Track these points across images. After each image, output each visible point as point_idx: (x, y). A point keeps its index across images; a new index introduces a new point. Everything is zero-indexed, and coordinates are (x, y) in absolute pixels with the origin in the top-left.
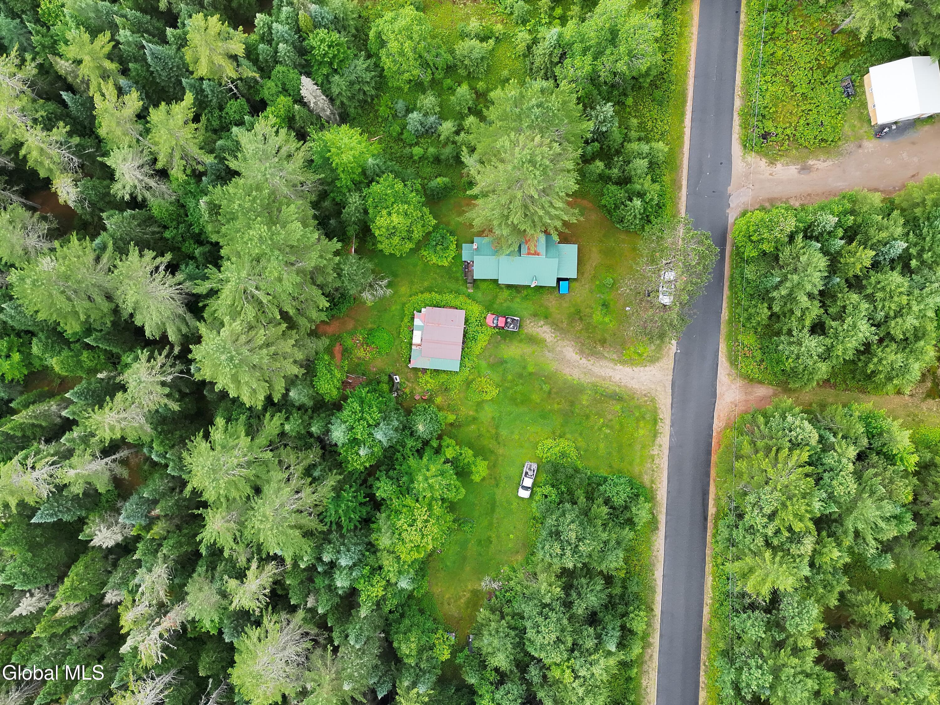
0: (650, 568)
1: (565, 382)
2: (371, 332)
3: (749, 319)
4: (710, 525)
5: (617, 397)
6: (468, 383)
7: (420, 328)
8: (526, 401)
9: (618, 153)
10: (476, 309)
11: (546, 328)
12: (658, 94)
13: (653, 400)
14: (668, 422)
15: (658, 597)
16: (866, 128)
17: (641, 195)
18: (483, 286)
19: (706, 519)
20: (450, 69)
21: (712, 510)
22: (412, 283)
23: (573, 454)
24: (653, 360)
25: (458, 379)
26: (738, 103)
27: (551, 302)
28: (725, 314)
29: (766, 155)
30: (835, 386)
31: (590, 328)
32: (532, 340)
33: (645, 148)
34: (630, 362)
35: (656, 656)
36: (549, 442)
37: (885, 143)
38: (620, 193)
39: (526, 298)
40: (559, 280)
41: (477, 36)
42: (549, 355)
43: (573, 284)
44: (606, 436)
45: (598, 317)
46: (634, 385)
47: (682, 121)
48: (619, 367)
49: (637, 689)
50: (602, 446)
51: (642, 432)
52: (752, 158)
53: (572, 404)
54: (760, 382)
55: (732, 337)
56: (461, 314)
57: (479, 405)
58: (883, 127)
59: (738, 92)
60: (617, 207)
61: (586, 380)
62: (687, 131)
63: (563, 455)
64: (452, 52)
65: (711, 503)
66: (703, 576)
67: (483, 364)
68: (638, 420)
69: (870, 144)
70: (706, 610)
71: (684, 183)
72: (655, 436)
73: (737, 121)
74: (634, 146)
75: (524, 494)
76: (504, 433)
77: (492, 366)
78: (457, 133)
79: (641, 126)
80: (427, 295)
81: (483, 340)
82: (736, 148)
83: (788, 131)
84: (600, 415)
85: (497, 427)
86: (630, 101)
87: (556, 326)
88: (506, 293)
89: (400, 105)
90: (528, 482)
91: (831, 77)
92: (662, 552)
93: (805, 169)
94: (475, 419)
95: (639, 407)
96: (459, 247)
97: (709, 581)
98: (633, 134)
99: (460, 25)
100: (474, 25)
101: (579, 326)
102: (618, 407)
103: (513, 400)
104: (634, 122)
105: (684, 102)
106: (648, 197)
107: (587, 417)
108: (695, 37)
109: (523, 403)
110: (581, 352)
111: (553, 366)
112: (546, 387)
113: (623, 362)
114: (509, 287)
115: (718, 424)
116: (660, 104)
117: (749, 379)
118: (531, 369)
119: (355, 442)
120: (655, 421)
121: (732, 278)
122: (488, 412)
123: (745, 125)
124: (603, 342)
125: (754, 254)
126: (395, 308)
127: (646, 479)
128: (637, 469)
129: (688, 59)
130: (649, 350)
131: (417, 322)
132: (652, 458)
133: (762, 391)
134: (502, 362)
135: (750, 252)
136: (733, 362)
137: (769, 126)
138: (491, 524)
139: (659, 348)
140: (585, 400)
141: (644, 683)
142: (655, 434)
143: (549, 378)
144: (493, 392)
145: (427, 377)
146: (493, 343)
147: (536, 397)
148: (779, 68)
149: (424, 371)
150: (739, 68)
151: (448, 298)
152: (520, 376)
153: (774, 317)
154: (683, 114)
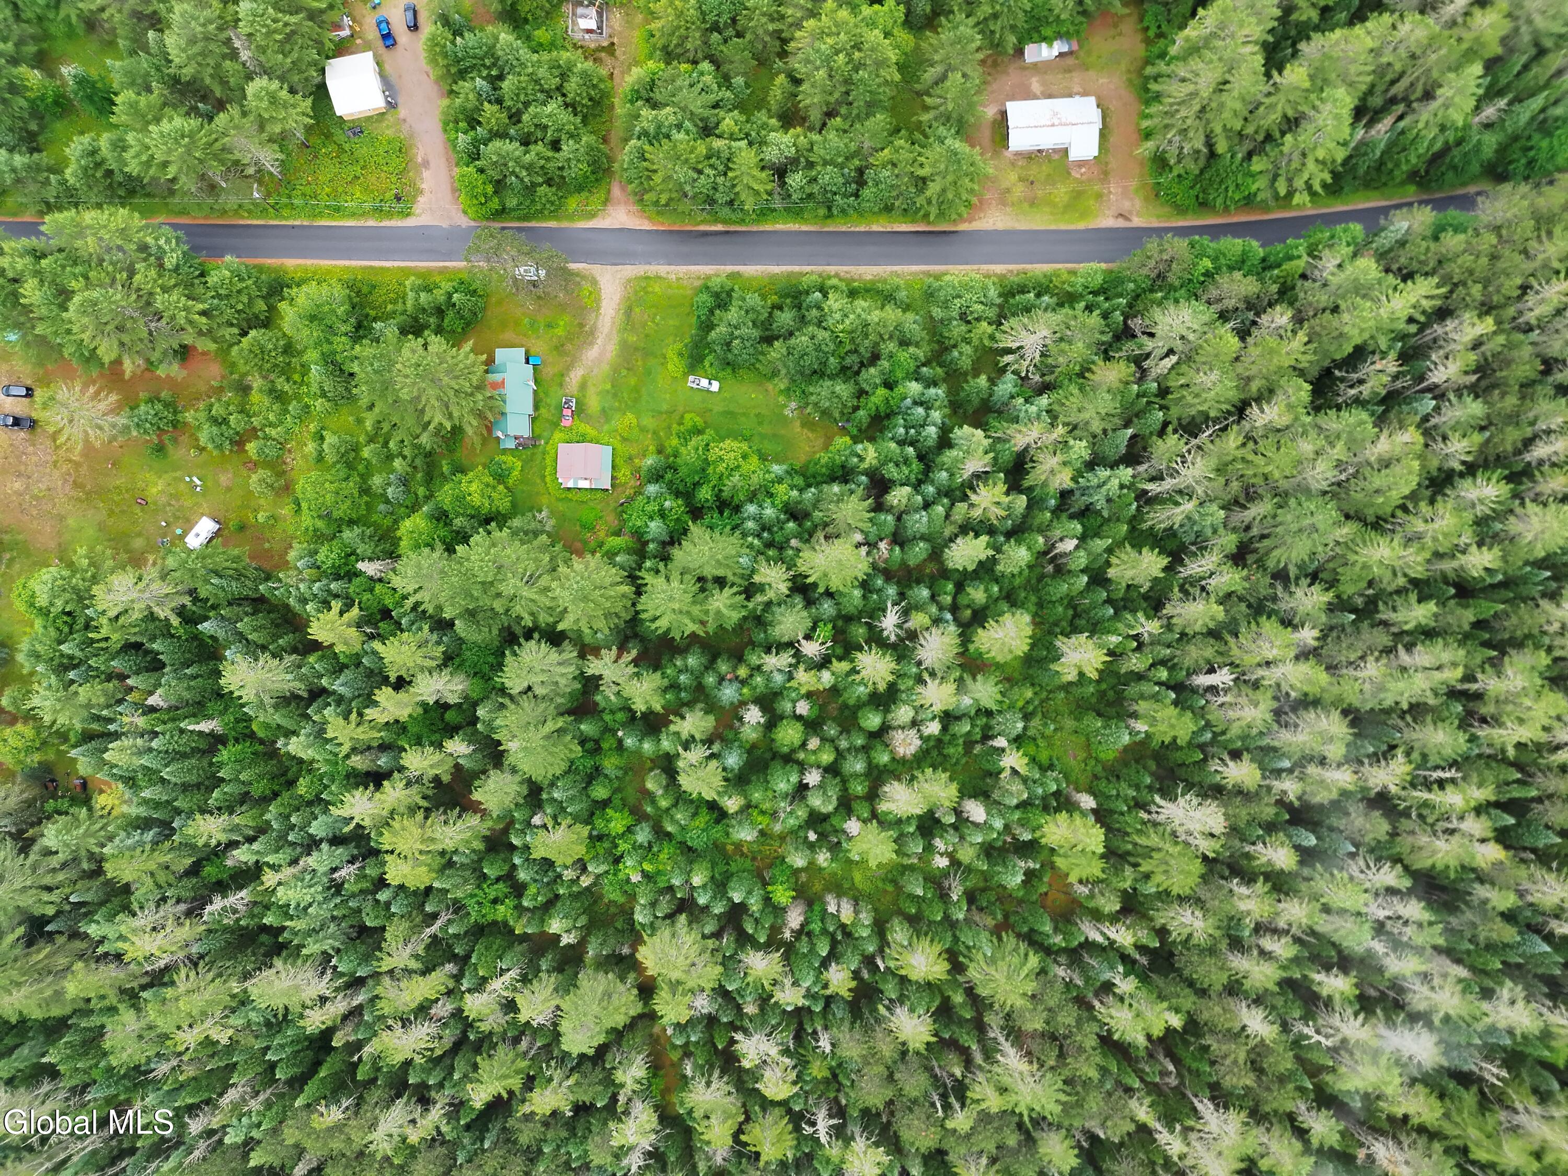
0: (773, 277)
1: (618, 356)
2: (583, 526)
3: (552, 203)
4: (732, 228)
5: (629, 312)
6: (624, 440)
7: (576, 482)
8: (636, 390)
9: (416, 319)
10: (557, 435)
11: (572, 375)
12: (365, 290)
13: (629, 281)
14: (647, 267)
15: (796, 269)
16: (388, 117)
17: (450, 296)
18: (537, 431)
19: (727, 232)
20: (350, 466)
21: (720, 227)
22: (538, 493)
23: (679, 346)
24: (594, 282)
25: (619, 446)
26: (371, 223)
27: (549, 371)
28: (552, 224)
29: (415, 197)
30: (608, 131)
31: (570, 337)
32: (583, 386)
33: (411, 295)
34: (598, 301)
35: (845, 268)
36: (670, 367)
37: (400, 101)
38: (451, 314)
39: (547, 394)
40: (527, 362)
41: (320, 445)
42: (596, 371)
43: (532, 352)
44: (663, 319)
45: (560, 331)
46: (617, 298)
47: (388, 269)
48: (602, 311)
49: (873, 282)
50: (671, 322)
51: (657, 289)
52: (417, 209)
53: (636, 349)
54: (609, 192)
55: (571, 217)
56: (562, 447)
57: (643, 429)
58: (389, 103)
59: (361, 223)
60: (462, 317)
61: (616, 339)
62: (396, 264)
63: (681, 354)
64: (334, 464)
65: (713, 228)
66: (775, 232)
67: (606, 427)
68: (647, 293)
69: (402, 112)
70: (805, 228)
71: (441, 264)
72: (660, 277)
73: (386, 223)
74: (410, 303)
75: (715, 386)
76: (665, 407)
77: (608, 420)
78: (404, 458)
79: (394, 302)
80: (548, 479)
81: (584, 428)
82: (410, 222)
83: (394, 179)
84: (644, 325)
85: (661, 413)
86: (373, 313)
87: (569, 368)
88: (543, 411)
89: (382, 507)
90: (704, 383)
91: (347, 147)
92: (758, 267)
93: (426, 164)
94: (654, 433)
95: (636, 292)
96: (505, 451)
97: (779, 227)
98: (400, 307)
99: (312, 462)
100: (311, 447)
101: (569, 347)
102: (637, 310)
103: (636, 400)
104: (390, 307)
105: (371, 267)
106: (451, 289)
107: (647, 336)
108: (316, 262)
109: (638, 392)
110: (592, 344)
111: (606, 368)
112: (624, 372)
113: (598, 308)
114: (536, 407)
115: (646, 226)
116: (374, 287)
117: (606, 202)
118: (609, 386)
119: (662, 514)
120: (647, 278)
121: (519, 219)
122: (649, 422)
123: (390, 215)
124: (581, 325)
125: (496, 200)
126: (561, 507)
127: (697, 283)
128: (689, 292)
129: (335, 266)
130: (587, 287)
131: (570, 484)
132: (678, 279)
133: (616, 191)
134: (603, 411)
135: (495, 204)
136: (592, 215)
137: (390, 195)
138: (744, 414)
139: (584, 277)
140: (633, 339)
141: (869, 277)
142: (658, 277)
143: (616, 370)
144: (630, 417)
145: (620, 475)
146: (588, 420)
147: (633, 381)
148: (340, 190)
149: (613, 478)
150: (341, 223)
151: (548, 461)
152: (615, 395)
153: (549, 182)
154: (382, 268)
